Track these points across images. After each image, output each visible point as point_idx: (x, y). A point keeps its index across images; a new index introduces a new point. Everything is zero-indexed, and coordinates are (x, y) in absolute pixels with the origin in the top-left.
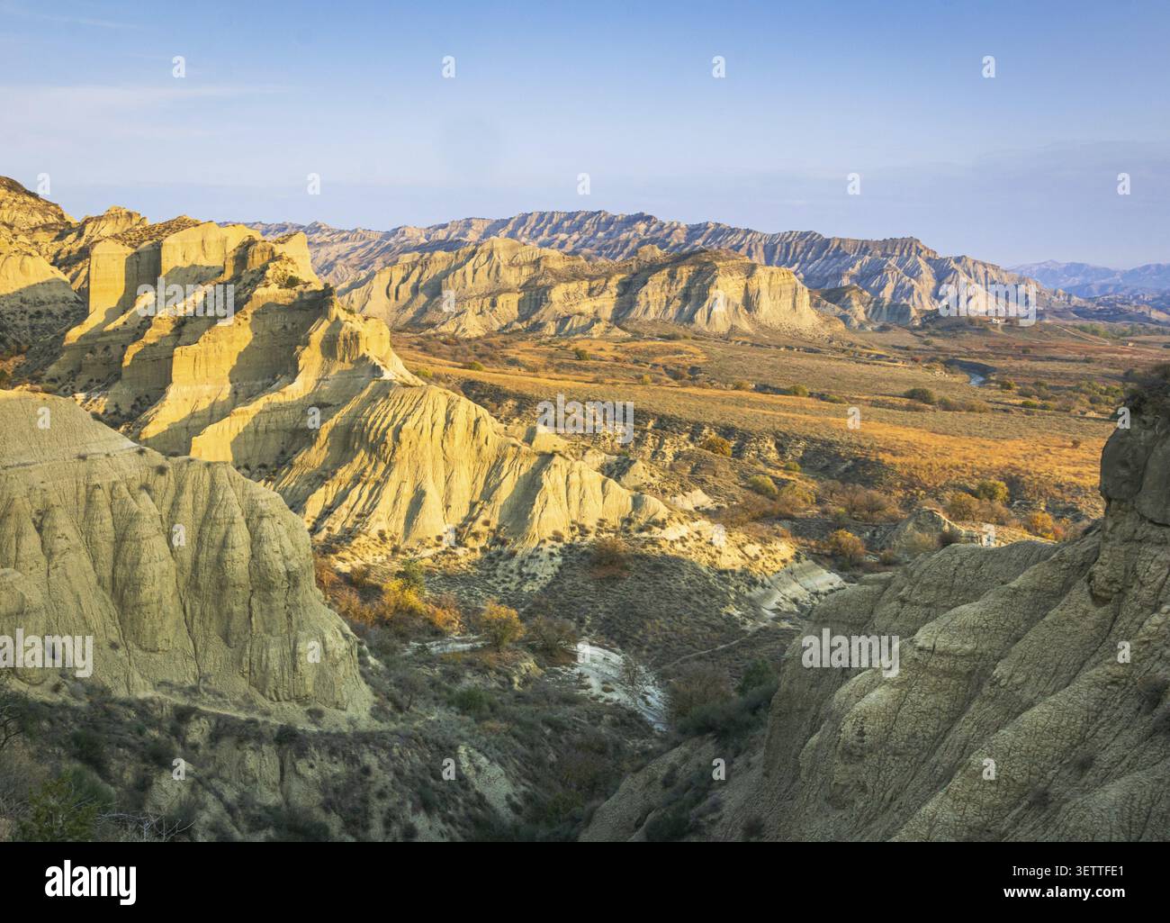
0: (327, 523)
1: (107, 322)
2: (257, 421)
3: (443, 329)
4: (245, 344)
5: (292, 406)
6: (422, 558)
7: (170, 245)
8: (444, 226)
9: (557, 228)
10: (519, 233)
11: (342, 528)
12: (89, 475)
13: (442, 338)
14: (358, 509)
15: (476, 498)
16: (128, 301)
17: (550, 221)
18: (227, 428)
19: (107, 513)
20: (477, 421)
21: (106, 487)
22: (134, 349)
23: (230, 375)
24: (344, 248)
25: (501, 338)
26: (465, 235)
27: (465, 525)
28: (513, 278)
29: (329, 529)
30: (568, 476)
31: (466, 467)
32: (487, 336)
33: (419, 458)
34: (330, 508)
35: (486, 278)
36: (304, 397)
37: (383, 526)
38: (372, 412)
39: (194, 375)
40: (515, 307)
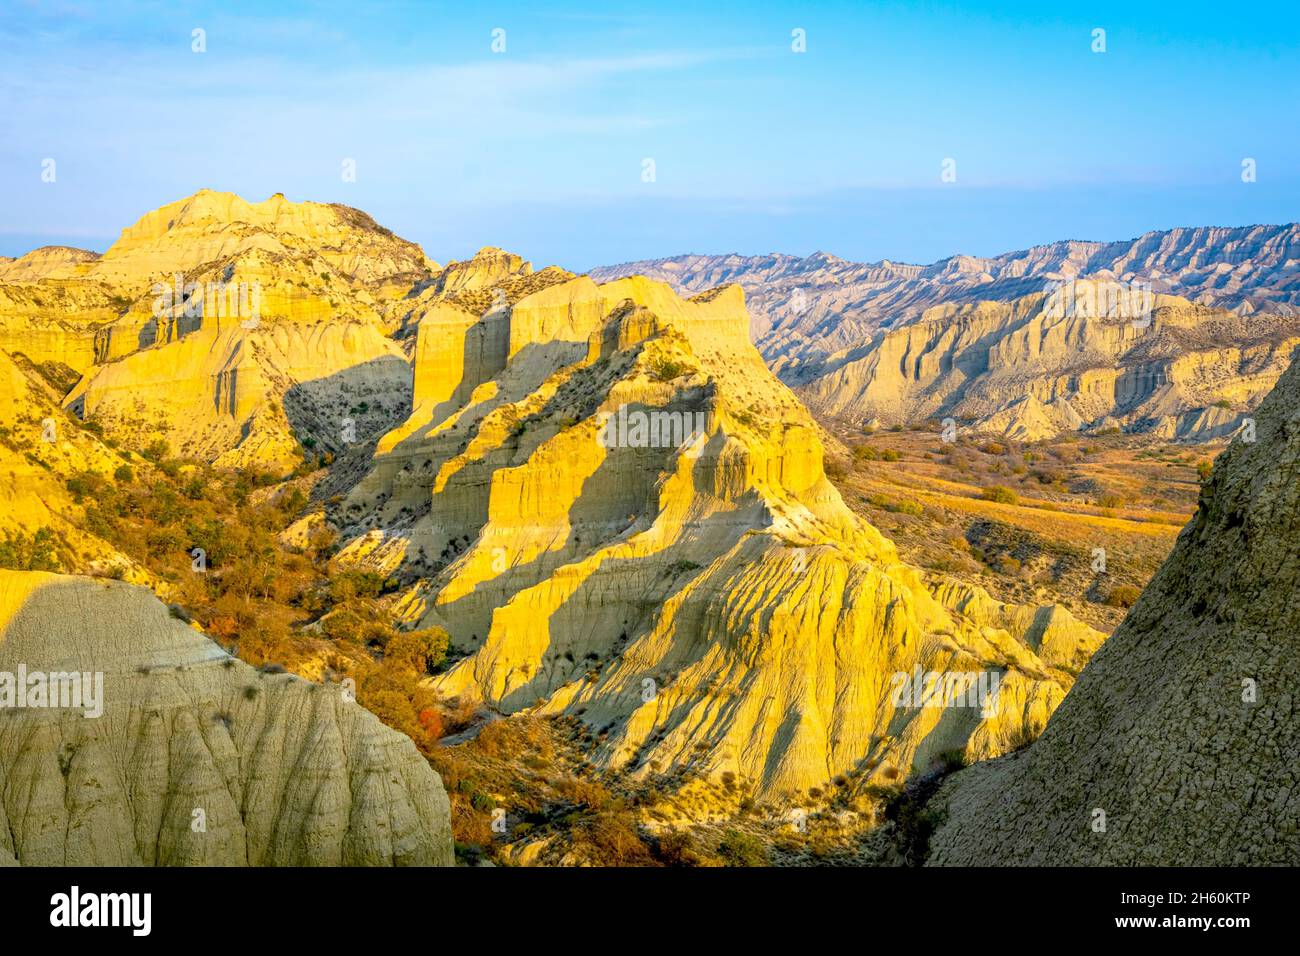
0: (652, 755)
1: (433, 425)
2: (590, 585)
3: (986, 427)
4: (595, 467)
5: (643, 565)
6: (783, 823)
7: (522, 312)
8: (1023, 255)
9: (1213, 256)
10: (1148, 263)
11: (673, 764)
12: (148, 695)
13: (982, 442)
14: (699, 737)
15: (881, 732)
16: (461, 397)
17: (1202, 242)
18: (545, 595)
19: (162, 752)
20: (891, 606)
21: (167, 716)
22: (448, 469)
23: (571, 512)
24: (858, 292)
25: (1081, 442)
26: (1056, 269)
27: (858, 775)
28: (1106, 344)
29: (654, 765)
30: (1027, 706)
31: (870, 681)
32: (1060, 439)
33: (797, 660)
34: (662, 731)
35: (1062, 344)
36: (663, 552)
37: (732, 766)
38: (736, 583)
39: (520, 511)
40: (1111, 391)
